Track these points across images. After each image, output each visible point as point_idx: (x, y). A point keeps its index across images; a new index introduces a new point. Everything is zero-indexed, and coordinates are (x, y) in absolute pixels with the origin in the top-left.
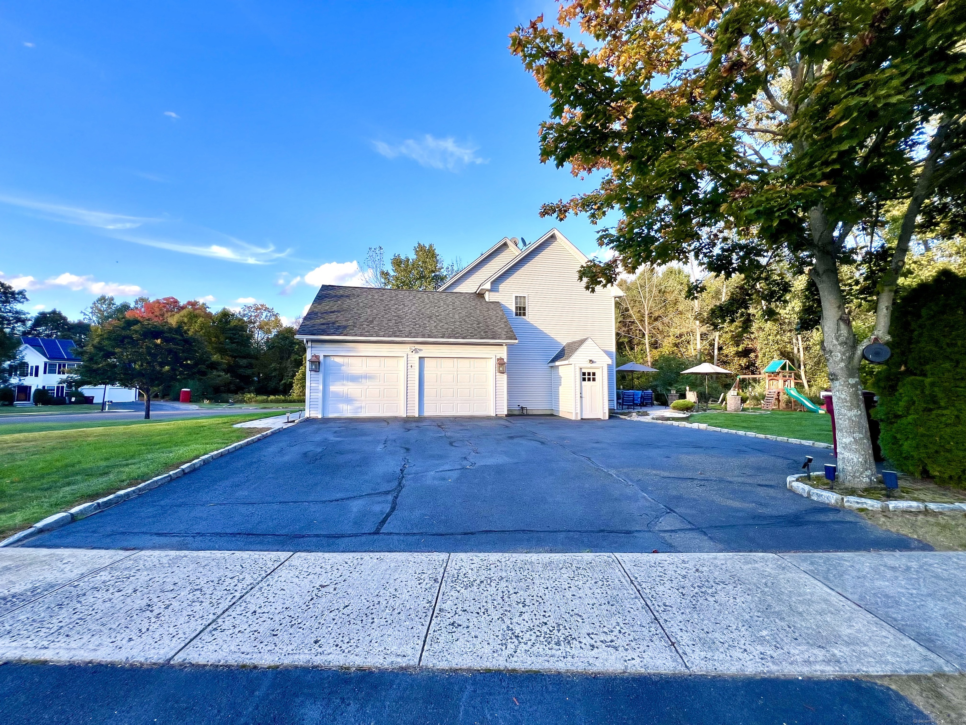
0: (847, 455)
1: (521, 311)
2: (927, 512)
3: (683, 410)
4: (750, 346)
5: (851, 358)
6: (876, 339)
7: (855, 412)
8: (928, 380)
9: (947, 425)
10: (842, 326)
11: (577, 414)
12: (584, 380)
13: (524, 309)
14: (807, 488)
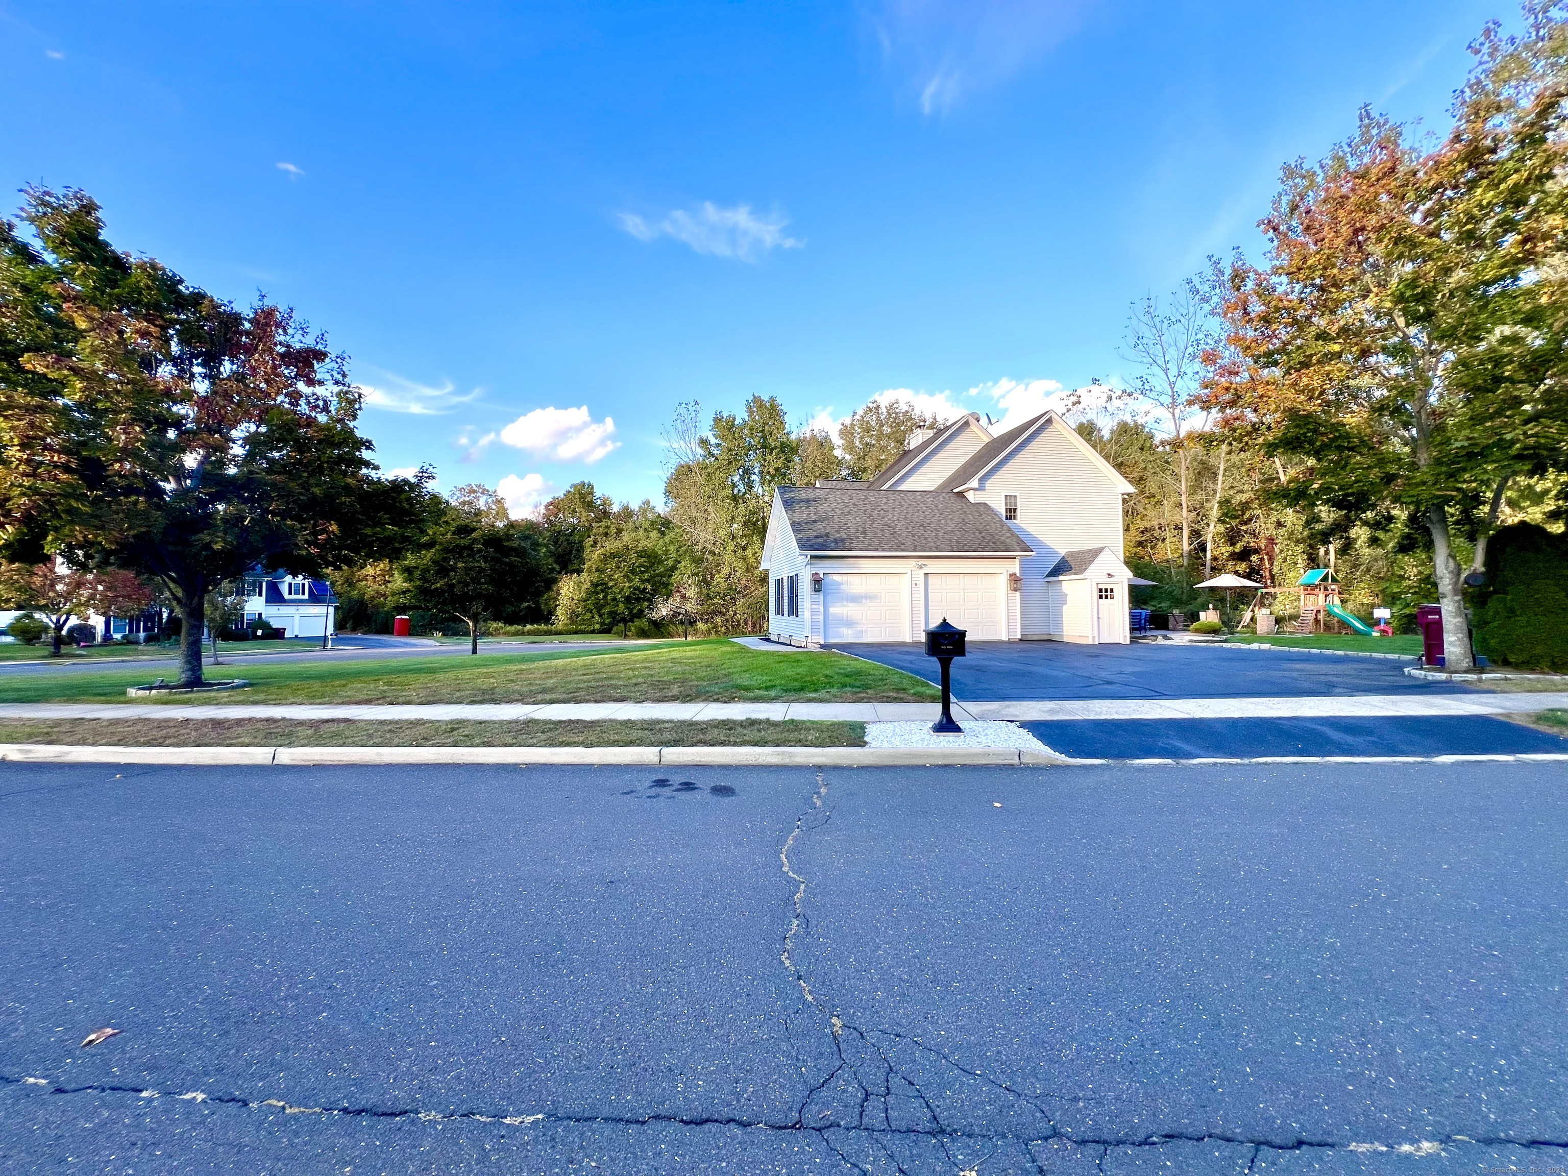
0: (1452, 649)
1: (1011, 513)
2: (1506, 679)
3: (1209, 633)
4: (1252, 544)
5: (1456, 583)
6: (1475, 570)
7: (1459, 619)
8: (1509, 597)
9: (1521, 627)
10: (1451, 560)
11: (1094, 637)
12: (1101, 597)
13: (1015, 510)
14: (1423, 673)
